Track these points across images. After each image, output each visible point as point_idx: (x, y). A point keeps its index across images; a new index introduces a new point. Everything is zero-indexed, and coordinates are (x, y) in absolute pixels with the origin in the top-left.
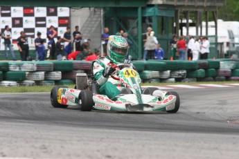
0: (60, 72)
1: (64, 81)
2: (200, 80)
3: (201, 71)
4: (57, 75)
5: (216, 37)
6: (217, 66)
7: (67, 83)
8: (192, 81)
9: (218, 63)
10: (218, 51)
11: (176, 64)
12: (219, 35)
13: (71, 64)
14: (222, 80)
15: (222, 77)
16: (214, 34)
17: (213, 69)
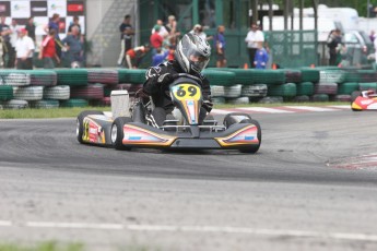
0: (68, 88)
1: (73, 101)
2: (288, 99)
3: (290, 87)
4: (63, 92)
5: (315, 32)
6: (315, 78)
7: (78, 105)
8: (276, 101)
9: (317, 73)
10: (319, 55)
11: (250, 74)
12: (320, 29)
13: (85, 75)
14: (323, 100)
15: (324, 96)
16: (312, 28)
17: (309, 83)
